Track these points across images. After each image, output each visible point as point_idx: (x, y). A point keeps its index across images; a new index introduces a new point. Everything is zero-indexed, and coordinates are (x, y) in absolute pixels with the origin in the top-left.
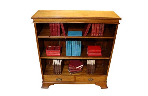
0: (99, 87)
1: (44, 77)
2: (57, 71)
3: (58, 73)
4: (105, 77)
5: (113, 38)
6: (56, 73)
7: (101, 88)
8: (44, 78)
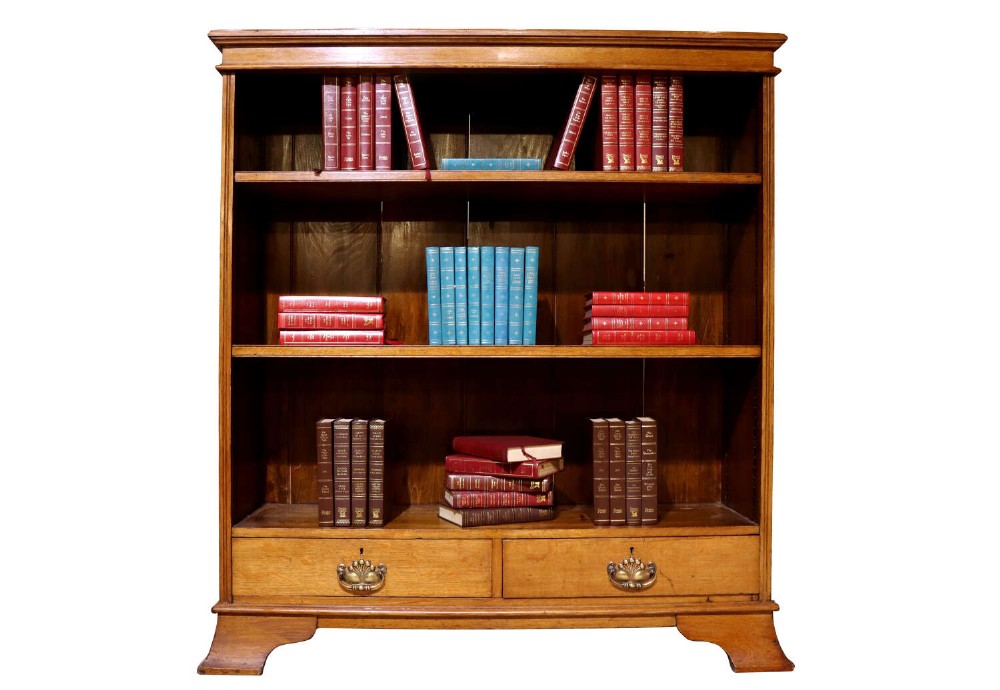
0: (713, 654)
1: (240, 547)
2: (351, 486)
3: (359, 512)
4: (752, 542)
5: (754, 179)
6: (343, 512)
7: (736, 668)
8: (238, 564)
